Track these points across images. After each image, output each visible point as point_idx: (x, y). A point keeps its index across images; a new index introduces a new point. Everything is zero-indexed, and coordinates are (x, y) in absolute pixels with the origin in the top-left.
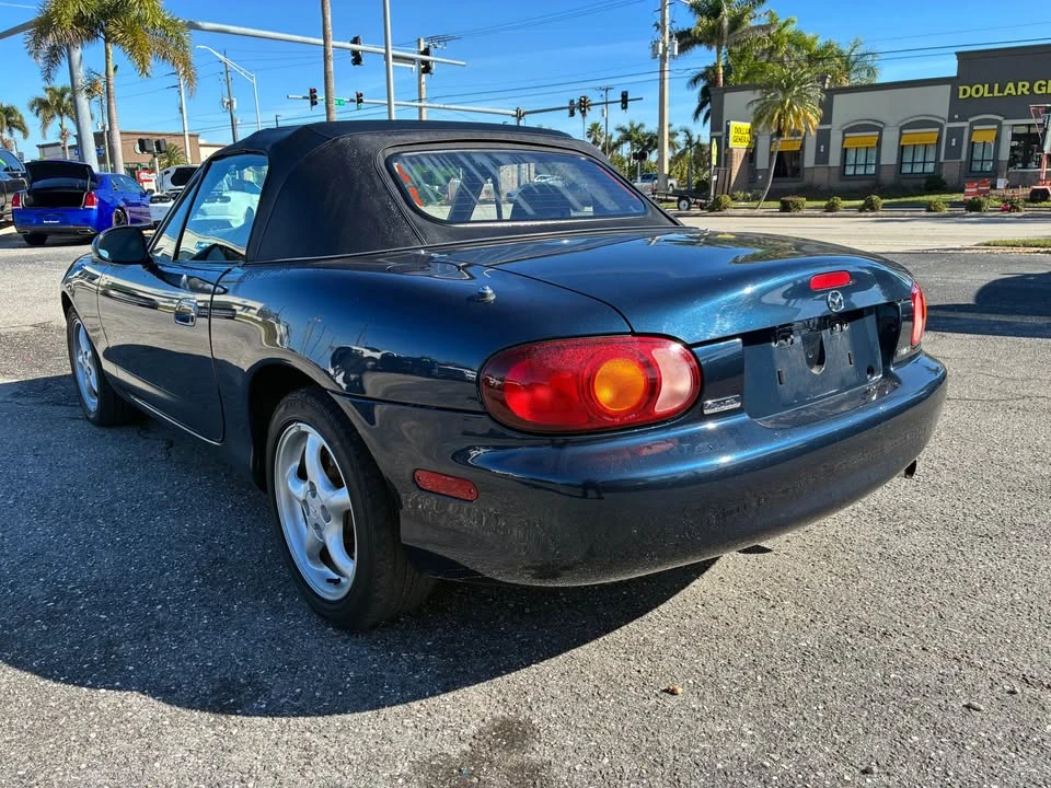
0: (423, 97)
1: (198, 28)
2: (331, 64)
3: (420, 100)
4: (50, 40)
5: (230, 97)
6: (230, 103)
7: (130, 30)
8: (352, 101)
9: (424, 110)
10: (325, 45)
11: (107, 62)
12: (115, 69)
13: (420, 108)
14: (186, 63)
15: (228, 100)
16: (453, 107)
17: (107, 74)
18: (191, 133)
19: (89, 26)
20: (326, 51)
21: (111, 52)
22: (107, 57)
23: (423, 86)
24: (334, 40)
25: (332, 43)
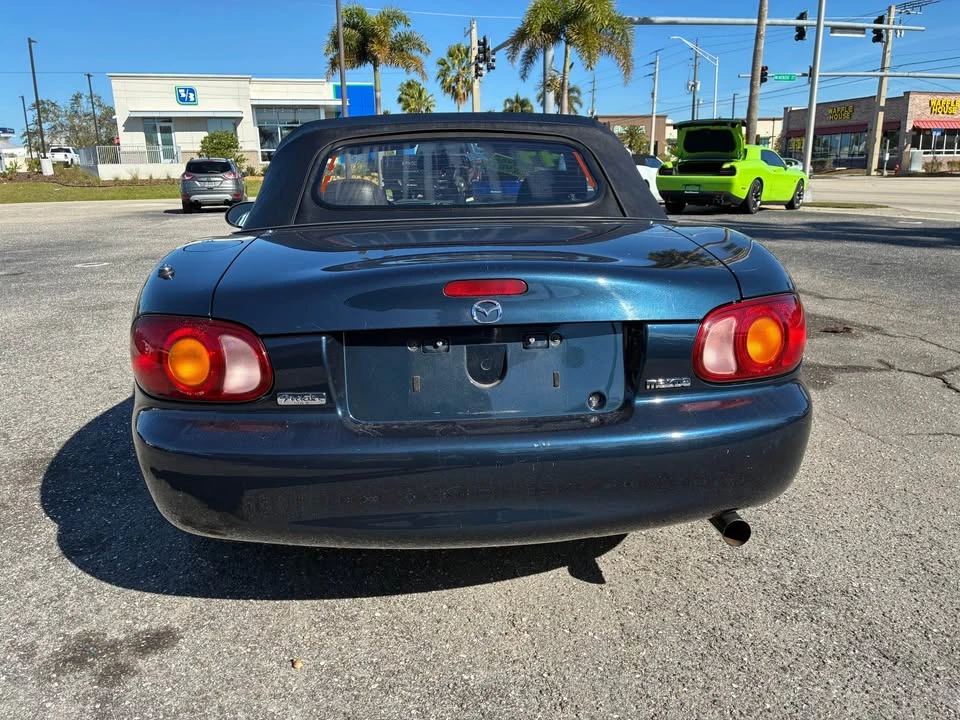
0: (887, 65)
1: (651, 23)
2: (762, 42)
3: (883, 69)
4: (524, 48)
5: (694, 81)
6: (695, 86)
7: (583, 32)
8: (805, 75)
9: (885, 80)
10: (759, 24)
11: (565, 61)
12: (571, 67)
13: (882, 78)
14: (626, 56)
15: (692, 83)
16: (918, 74)
17: (564, 71)
18: (659, 114)
19: (554, 32)
20: (758, 31)
21: (569, 51)
22: (566, 56)
23: (888, 55)
24: (769, 17)
25: (767, 21)
